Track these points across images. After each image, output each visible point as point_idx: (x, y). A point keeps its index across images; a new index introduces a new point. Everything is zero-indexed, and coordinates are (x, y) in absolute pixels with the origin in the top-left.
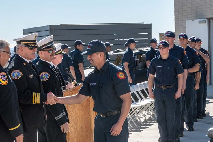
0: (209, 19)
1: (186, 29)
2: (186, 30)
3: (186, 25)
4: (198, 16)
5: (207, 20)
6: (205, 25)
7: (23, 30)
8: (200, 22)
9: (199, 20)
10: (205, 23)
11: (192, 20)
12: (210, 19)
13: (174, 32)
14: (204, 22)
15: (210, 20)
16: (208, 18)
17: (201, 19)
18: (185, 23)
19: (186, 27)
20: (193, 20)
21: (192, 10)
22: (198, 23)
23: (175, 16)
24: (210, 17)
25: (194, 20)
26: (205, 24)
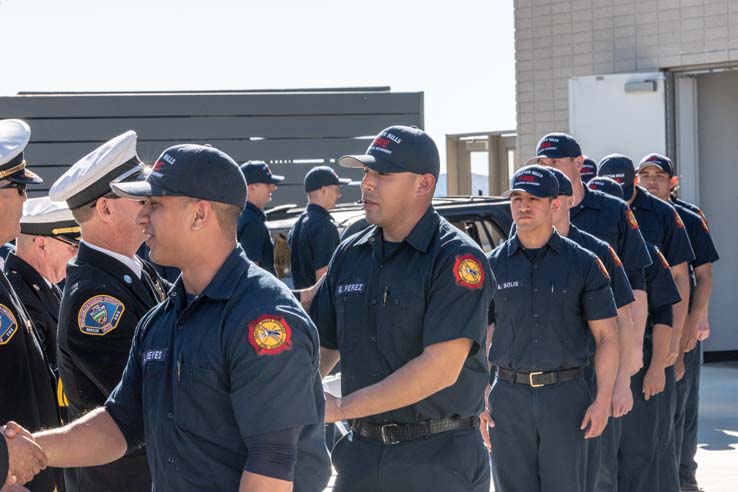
0: (671, 74)
1: (568, 114)
2: (567, 120)
3: (567, 99)
4: (624, 59)
5: (661, 77)
6: (656, 101)
8: (630, 88)
9: (625, 78)
10: (655, 89)
11: (594, 77)
12: (673, 73)
13: (514, 128)
14: (651, 85)
15: (673, 77)
16: (665, 70)
17: (636, 70)
18: (566, 88)
19: (567, 109)
20: (601, 78)
21: (593, 31)
22: (623, 87)
23: (517, 56)
24: (679, 64)
25: (606, 77)
26: (654, 94)
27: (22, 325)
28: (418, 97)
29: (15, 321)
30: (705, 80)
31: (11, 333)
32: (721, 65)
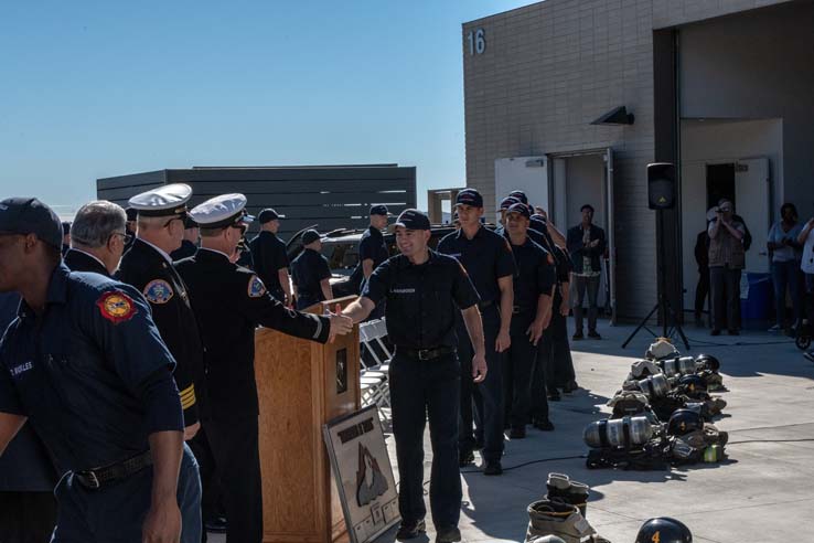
1: (495, 179)
2: (494, 183)
3: (493, 171)
4: (523, 147)
5: (545, 158)
6: (543, 172)
7: (98, 181)
8: (529, 164)
9: (526, 159)
10: (543, 165)
11: (508, 159)
12: (553, 156)
14: (540, 163)
15: (552, 158)
16: (547, 155)
17: (532, 155)
18: (494, 165)
19: (494, 177)
20: (513, 160)
21: (509, 133)
22: (525, 164)
24: (554, 151)
25: (515, 159)
26: (540, 168)
27: (176, 293)
28: (413, 170)
29: (171, 291)
30: (570, 161)
31: (169, 297)
32: (578, 152)
